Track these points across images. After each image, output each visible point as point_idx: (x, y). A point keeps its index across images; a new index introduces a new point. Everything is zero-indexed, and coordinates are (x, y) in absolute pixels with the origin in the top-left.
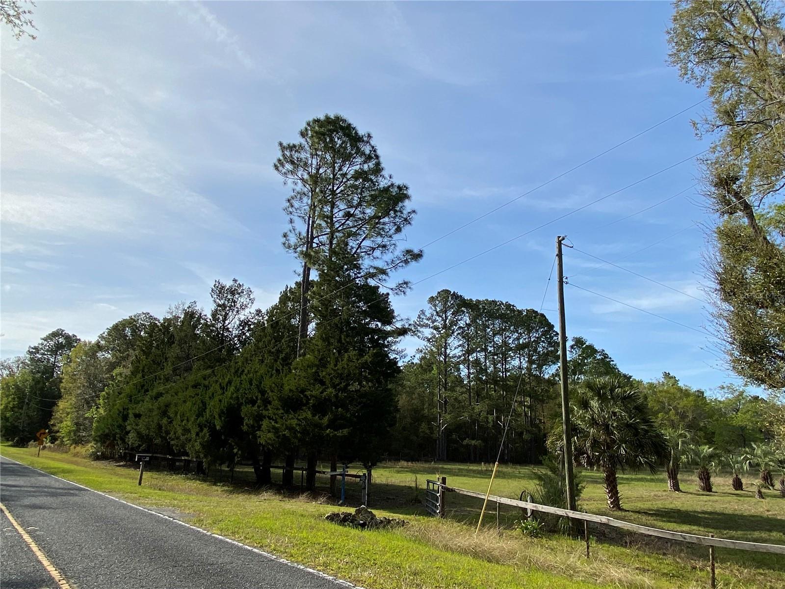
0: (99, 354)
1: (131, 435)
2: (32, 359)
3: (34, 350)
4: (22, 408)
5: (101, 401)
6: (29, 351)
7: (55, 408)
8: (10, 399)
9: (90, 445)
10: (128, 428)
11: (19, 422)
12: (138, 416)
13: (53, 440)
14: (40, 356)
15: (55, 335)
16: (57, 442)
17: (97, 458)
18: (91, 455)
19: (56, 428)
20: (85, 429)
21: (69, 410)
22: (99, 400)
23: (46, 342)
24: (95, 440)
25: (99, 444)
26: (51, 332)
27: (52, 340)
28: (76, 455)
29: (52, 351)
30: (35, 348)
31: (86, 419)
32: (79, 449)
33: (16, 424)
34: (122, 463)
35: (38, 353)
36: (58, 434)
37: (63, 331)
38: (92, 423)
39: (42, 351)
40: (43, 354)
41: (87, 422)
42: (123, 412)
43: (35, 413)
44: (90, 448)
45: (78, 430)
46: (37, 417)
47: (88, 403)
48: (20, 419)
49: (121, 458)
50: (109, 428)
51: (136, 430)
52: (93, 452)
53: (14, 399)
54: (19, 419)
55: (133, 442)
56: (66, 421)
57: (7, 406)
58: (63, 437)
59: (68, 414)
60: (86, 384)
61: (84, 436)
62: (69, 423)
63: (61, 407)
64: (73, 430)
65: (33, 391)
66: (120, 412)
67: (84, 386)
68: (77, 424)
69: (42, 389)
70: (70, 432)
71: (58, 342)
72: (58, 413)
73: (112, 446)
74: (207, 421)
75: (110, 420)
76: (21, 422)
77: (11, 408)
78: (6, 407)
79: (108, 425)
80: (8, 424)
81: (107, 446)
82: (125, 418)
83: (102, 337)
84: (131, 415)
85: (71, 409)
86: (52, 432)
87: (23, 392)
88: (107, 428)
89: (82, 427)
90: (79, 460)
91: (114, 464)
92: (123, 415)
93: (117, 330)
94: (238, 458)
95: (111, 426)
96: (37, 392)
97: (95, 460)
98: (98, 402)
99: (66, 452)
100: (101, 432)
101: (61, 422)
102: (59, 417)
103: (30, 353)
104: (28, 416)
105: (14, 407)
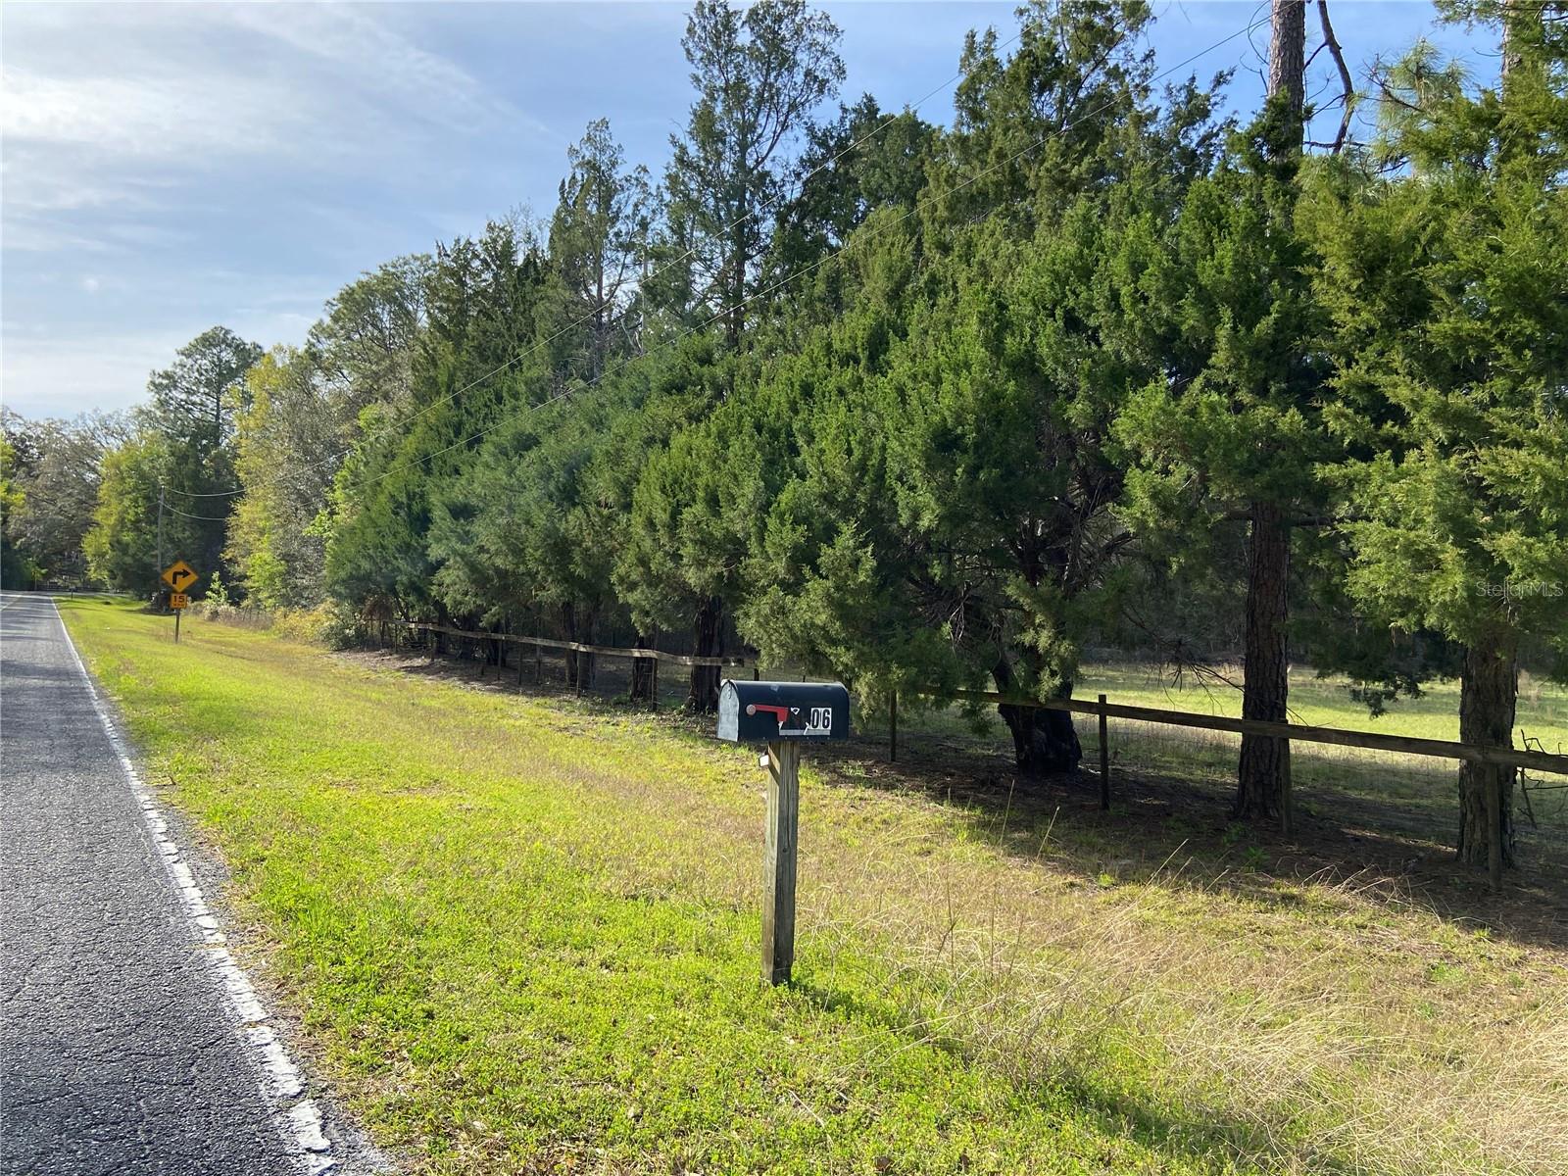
0: (318, 379)
1: (445, 576)
2: (163, 404)
3: (165, 382)
4: (155, 522)
5: (339, 495)
6: (153, 383)
7: (231, 520)
8: (127, 503)
9: (321, 607)
10: (436, 552)
11: (153, 556)
12: (462, 512)
13: (236, 597)
14: (184, 396)
15: (208, 341)
16: (245, 603)
17: (346, 645)
18: (328, 637)
19: (239, 570)
20: (308, 568)
21: (261, 524)
22: (334, 491)
23: (190, 362)
24: (334, 594)
25: (346, 606)
26: (199, 335)
27: (204, 355)
28: (289, 635)
29: (208, 383)
30: (167, 376)
31: (305, 542)
32: (295, 618)
33: (147, 559)
34: (418, 662)
35: (175, 387)
36: (247, 583)
37: (227, 332)
38: (321, 553)
39: (184, 383)
40: (189, 392)
41: (309, 551)
42: (409, 506)
43: (187, 533)
44: (324, 615)
45: (291, 572)
46: (193, 543)
47: (306, 502)
48: (155, 549)
49: (415, 645)
50: (370, 557)
51: (463, 556)
52: (332, 628)
53: (136, 500)
54: (153, 548)
55: (459, 597)
56: (261, 550)
57: (123, 519)
58: (258, 590)
59: (262, 532)
60: (296, 455)
61: (306, 588)
62: (267, 556)
63: (245, 517)
64: (281, 574)
65: (176, 481)
66: (399, 505)
67: (290, 459)
68: (288, 558)
69: (195, 475)
70: (271, 578)
71: (220, 360)
72: (240, 532)
73: (382, 610)
74: (828, 498)
75: (370, 531)
76: (156, 556)
77: (133, 523)
78: (122, 521)
79: (365, 547)
80: (128, 560)
81: (371, 612)
82: (421, 522)
83: (319, 331)
84: (438, 513)
85: (268, 519)
86: (233, 578)
87: (155, 485)
88: (364, 556)
89: (298, 565)
90: (297, 648)
91: (395, 662)
92: (409, 514)
93: (357, 304)
94: (1053, 674)
95: (376, 547)
96: (186, 484)
97: (339, 650)
98: (330, 496)
99: (265, 628)
100: (348, 567)
101: (249, 553)
102: (242, 542)
103: (158, 387)
104: (171, 540)
105: (138, 521)
